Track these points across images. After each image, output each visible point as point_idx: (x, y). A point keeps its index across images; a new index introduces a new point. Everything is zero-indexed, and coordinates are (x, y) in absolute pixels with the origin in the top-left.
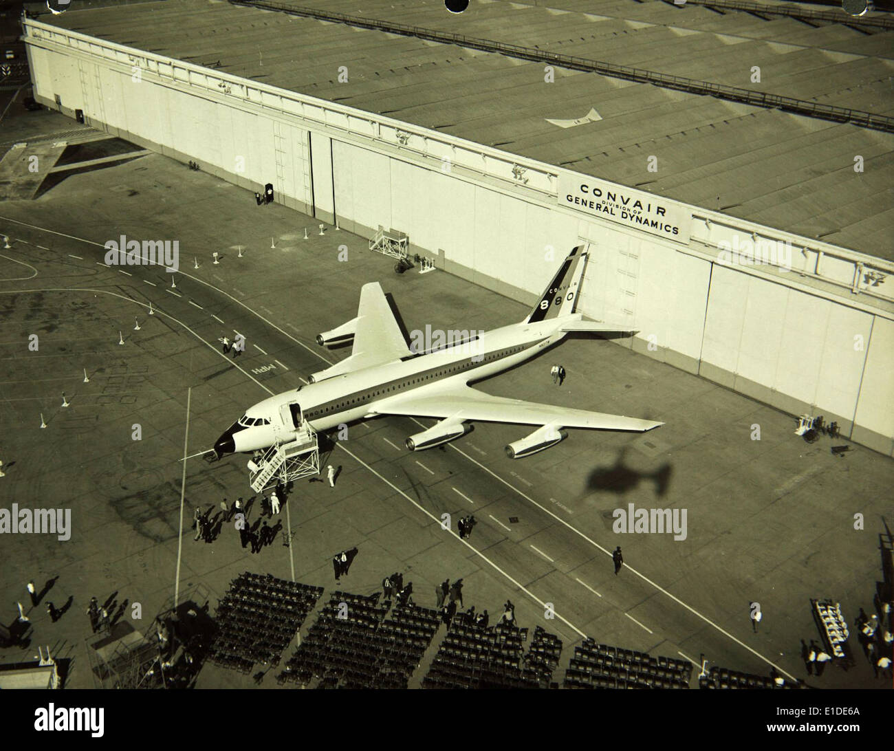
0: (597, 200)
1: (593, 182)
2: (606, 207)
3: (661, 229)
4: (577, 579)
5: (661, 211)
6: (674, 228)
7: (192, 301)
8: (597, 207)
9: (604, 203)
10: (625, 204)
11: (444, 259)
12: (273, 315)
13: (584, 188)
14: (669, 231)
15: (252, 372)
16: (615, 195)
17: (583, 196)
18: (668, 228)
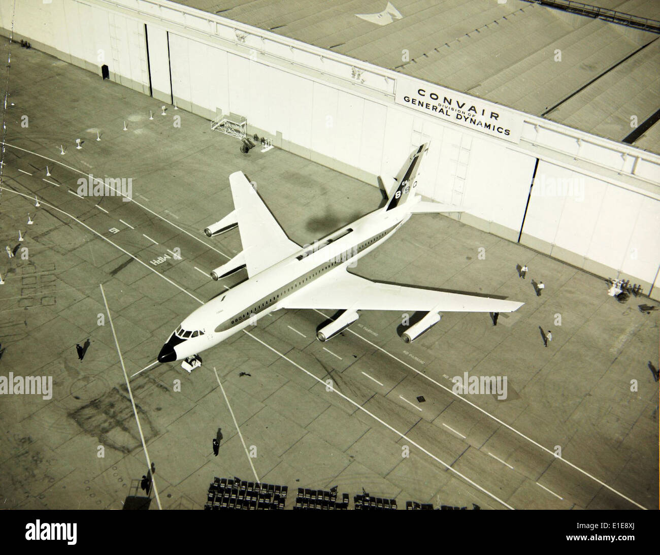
0: (433, 103)
1: (430, 88)
2: (442, 109)
3: (494, 130)
4: (490, 454)
5: (494, 115)
6: (506, 131)
7: (71, 190)
8: (433, 108)
9: (440, 105)
10: (461, 107)
11: (282, 139)
12: (149, 201)
13: (421, 92)
14: (501, 132)
15: (151, 264)
16: (451, 100)
17: (419, 98)
18: (500, 130)
